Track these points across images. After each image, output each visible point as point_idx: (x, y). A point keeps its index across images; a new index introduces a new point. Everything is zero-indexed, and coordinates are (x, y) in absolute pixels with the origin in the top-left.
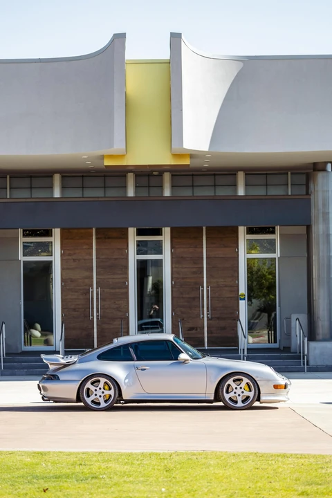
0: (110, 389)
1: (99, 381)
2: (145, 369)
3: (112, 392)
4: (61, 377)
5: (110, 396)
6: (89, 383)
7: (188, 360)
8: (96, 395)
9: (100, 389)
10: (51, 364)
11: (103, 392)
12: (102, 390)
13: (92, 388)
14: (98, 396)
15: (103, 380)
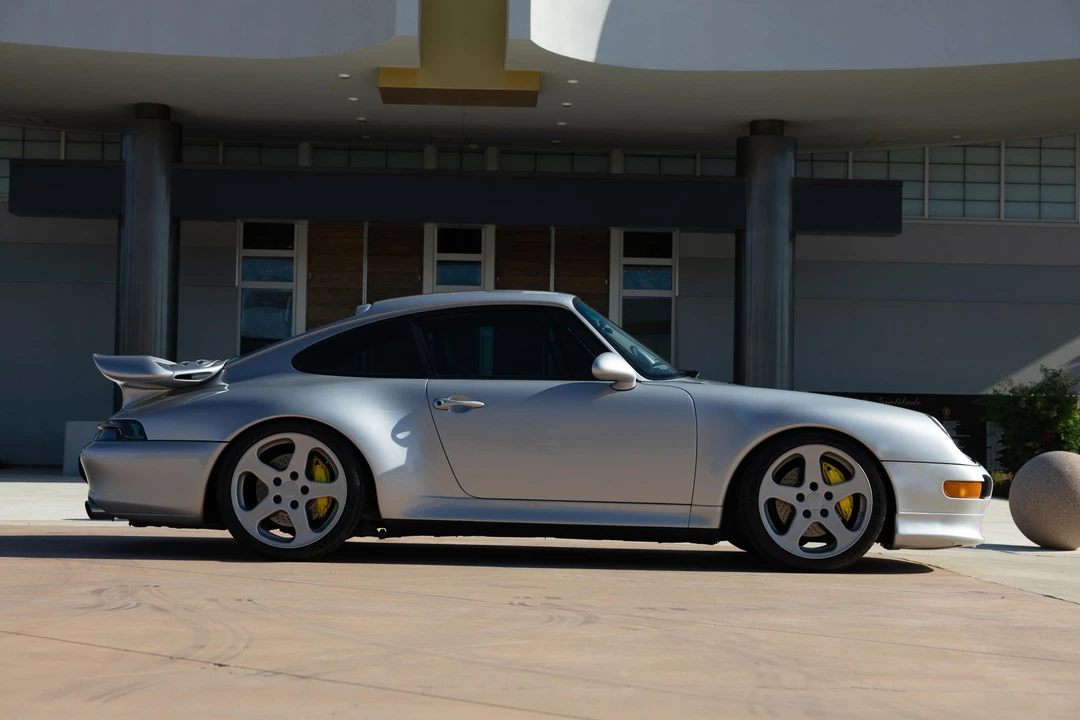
0: (332, 477)
1: (289, 448)
2: (466, 409)
3: (339, 490)
4: (154, 430)
5: (333, 503)
6: (252, 454)
7: (627, 379)
8: (278, 499)
9: (294, 476)
10: (130, 383)
11: (305, 490)
12: (303, 481)
13: (265, 474)
14: (285, 506)
15: (304, 444)
